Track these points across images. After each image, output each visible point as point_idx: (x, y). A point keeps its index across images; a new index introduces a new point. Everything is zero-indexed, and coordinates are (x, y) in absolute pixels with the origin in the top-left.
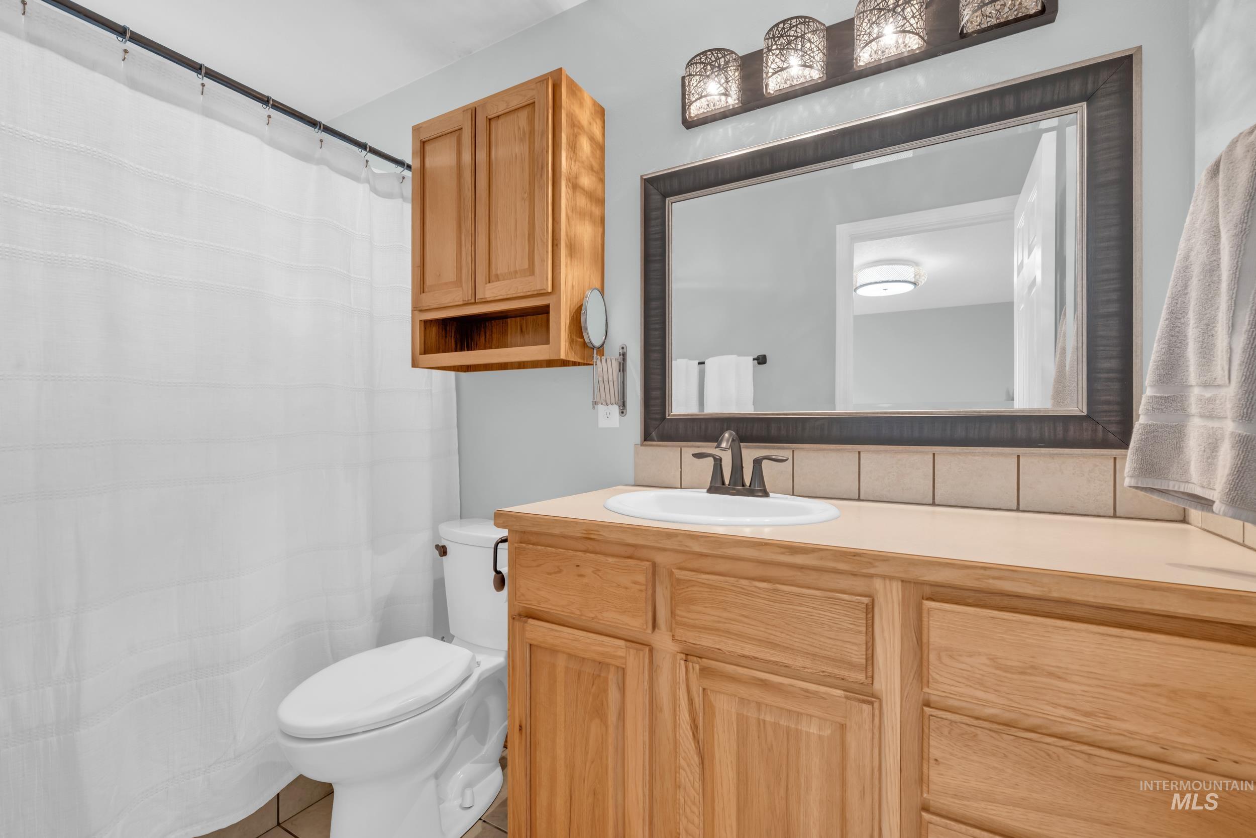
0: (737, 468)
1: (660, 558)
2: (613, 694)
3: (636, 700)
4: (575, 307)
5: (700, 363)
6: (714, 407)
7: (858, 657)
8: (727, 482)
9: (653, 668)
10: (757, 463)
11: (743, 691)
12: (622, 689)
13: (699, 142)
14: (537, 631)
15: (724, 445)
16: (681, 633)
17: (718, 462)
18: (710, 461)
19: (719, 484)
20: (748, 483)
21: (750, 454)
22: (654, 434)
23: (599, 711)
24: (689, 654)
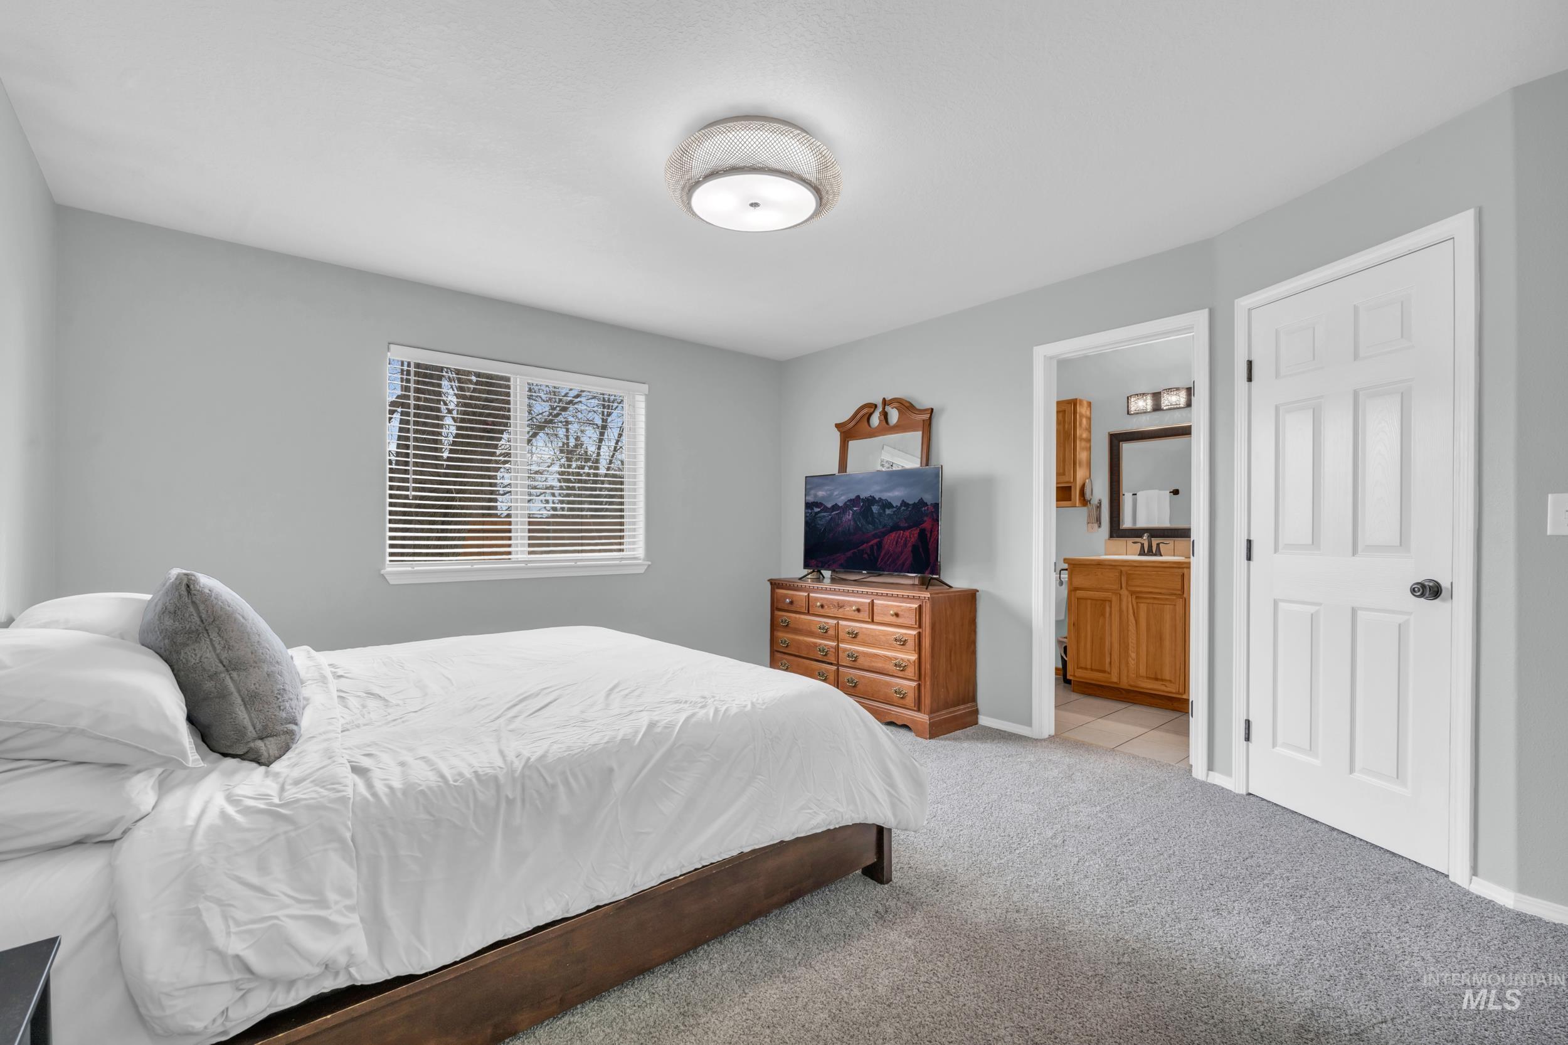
0: (1150, 546)
1: (1122, 569)
2: (1108, 609)
3: (1115, 609)
4: (1082, 484)
5: (1133, 495)
6: (1142, 523)
7: (1179, 587)
8: (1146, 552)
9: (1120, 600)
10: (1158, 545)
11: (1148, 601)
12: (1111, 607)
13: (1134, 420)
14: (1080, 594)
15: (1144, 538)
16: (1129, 588)
17: (1142, 545)
18: (1140, 544)
19: (1142, 552)
20: (1154, 552)
21: (1155, 541)
22: (1115, 535)
23: (1103, 614)
24: (1132, 593)
